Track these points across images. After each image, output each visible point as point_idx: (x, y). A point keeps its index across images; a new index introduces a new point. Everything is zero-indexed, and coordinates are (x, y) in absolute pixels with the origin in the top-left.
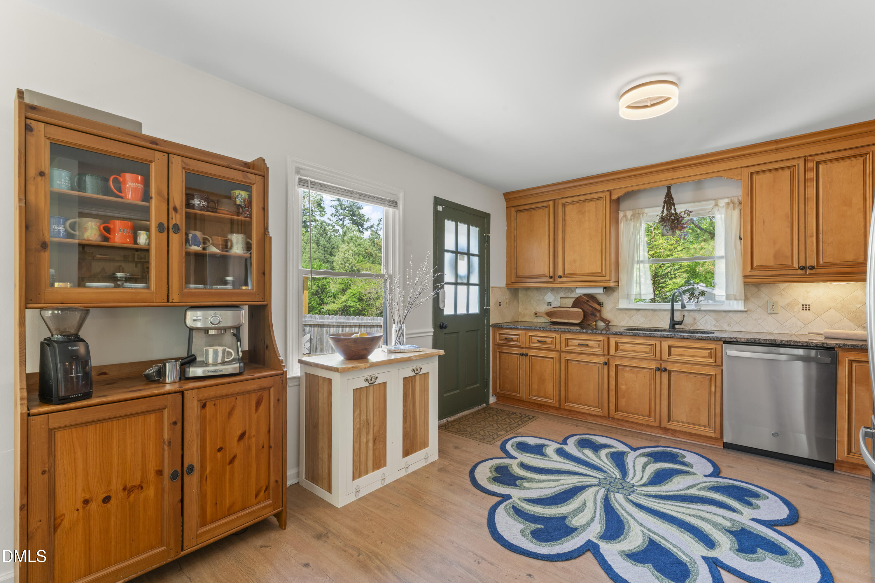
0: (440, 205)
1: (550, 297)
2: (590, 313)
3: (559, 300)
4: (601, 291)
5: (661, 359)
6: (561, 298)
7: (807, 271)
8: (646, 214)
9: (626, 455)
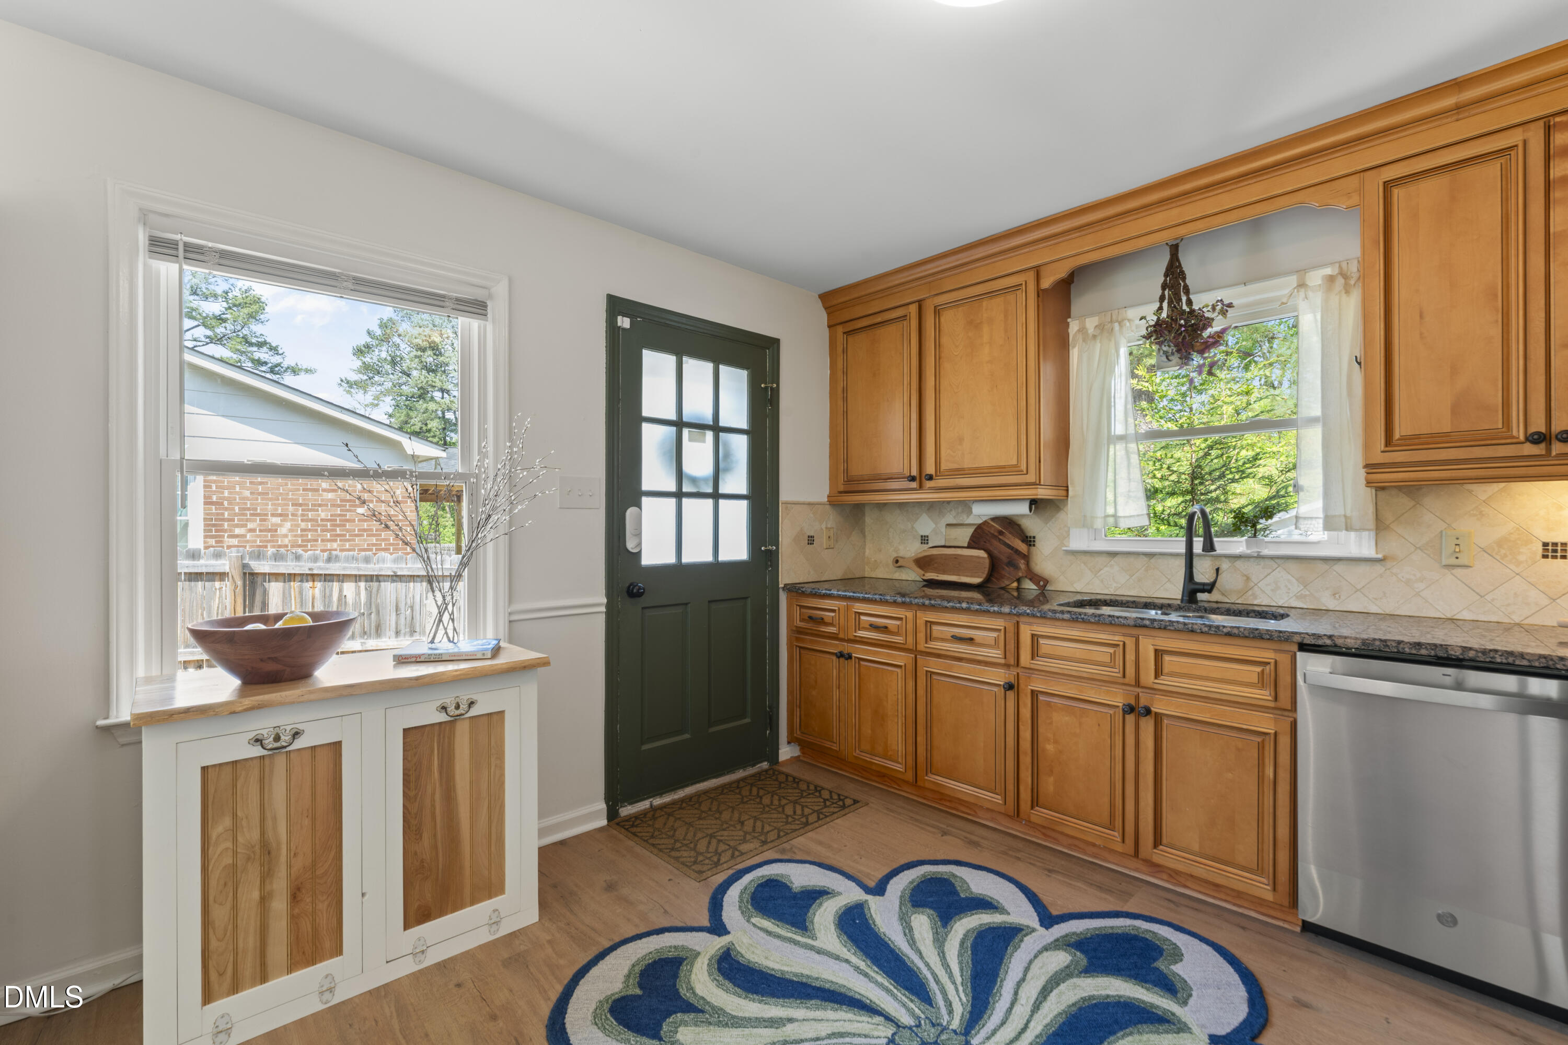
0: (624, 315)
1: (925, 525)
2: (1004, 559)
3: (943, 530)
4: (1022, 509)
5: (1138, 683)
6: (948, 525)
7: (1553, 447)
8: (1129, 320)
9: (1020, 936)
